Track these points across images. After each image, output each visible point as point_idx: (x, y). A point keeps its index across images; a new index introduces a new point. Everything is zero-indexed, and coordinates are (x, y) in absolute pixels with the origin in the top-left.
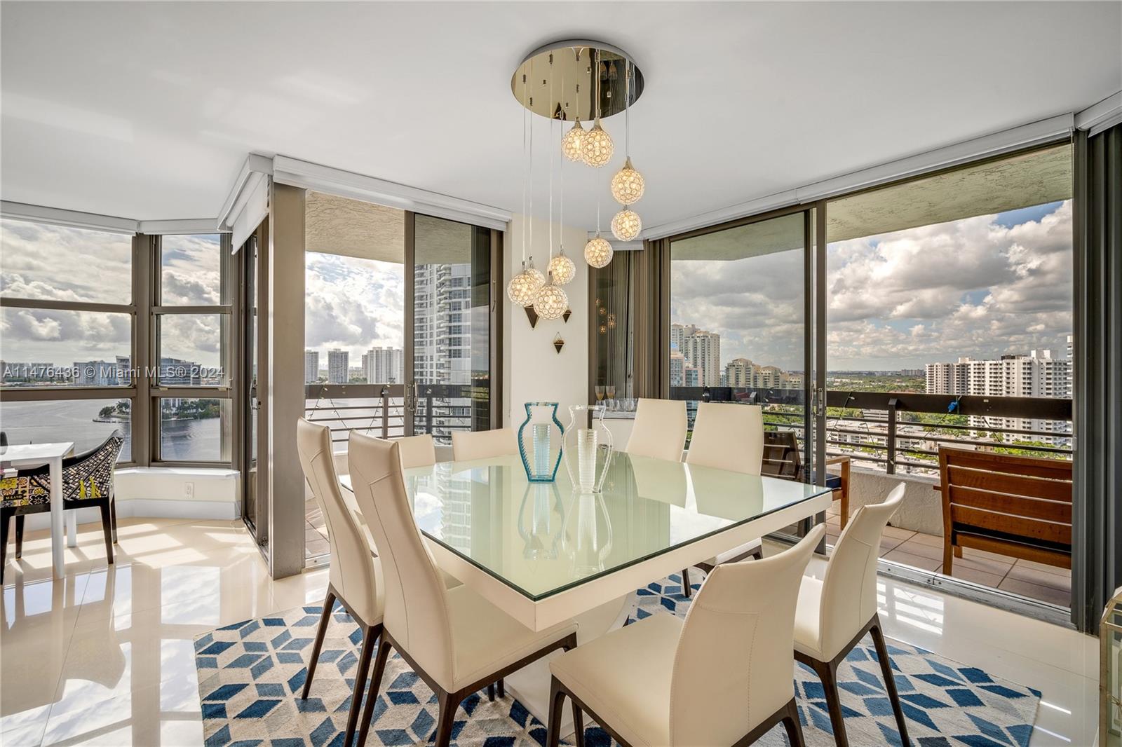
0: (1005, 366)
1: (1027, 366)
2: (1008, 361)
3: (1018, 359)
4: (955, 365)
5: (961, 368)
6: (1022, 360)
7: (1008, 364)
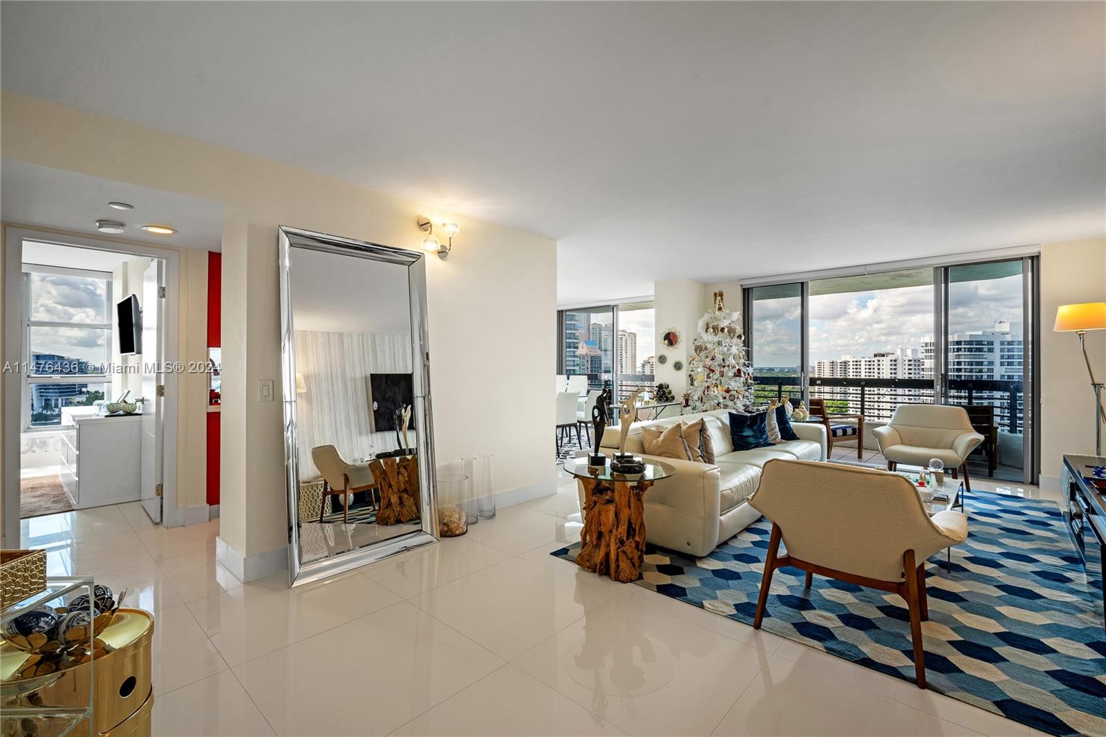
0: (876, 362)
1: (893, 363)
2: (878, 358)
3: (887, 356)
4: (839, 361)
5: (843, 364)
6: (891, 357)
7: (879, 361)
